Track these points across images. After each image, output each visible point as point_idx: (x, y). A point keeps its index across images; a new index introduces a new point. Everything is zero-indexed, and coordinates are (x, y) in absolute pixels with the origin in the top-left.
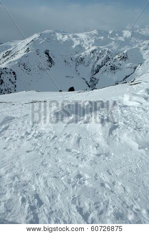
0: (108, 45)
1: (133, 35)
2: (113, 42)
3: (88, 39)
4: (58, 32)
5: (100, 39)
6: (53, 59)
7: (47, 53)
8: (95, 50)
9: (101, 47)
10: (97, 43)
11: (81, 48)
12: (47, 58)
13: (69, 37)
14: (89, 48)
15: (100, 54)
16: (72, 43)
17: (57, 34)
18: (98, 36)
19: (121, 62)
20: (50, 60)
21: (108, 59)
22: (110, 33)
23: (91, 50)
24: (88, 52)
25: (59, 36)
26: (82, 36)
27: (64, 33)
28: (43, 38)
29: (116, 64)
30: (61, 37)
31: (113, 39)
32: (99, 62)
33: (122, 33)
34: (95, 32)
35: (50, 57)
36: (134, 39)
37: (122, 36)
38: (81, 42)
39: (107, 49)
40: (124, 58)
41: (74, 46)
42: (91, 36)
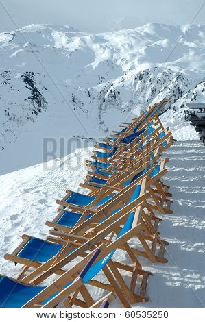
0: (179, 60)
2: (192, 53)
3: (131, 46)
4: (57, 28)
5: (160, 47)
6: (44, 94)
7: (28, 80)
8: (147, 72)
9: (160, 65)
10: (152, 54)
11: (111, 67)
12: (29, 93)
13: (83, 41)
14: (132, 68)
15: (159, 82)
16: (91, 55)
17: (56, 34)
18: (155, 39)
20: (36, 96)
21: (179, 93)
22: (185, 29)
23: (136, 72)
24: (129, 77)
25: (60, 39)
26: (117, 39)
27: (71, 32)
28: (21, 44)
30: (64, 40)
31: (192, 45)
32: (158, 99)
34: (147, 28)
35: (35, 90)
38: (113, 52)
39: (176, 69)
41: (95, 64)
42: (139, 37)
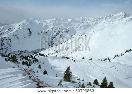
0: (60, 25)
1: (72, 20)
2: (63, 24)
3: (51, 23)
5: (56, 23)
6: (32, 32)
7: (29, 29)
8: (53, 28)
9: (56, 26)
11: (46, 27)
12: (29, 32)
13: (41, 21)
14: (51, 27)
15: (56, 30)
16: (43, 24)
17: (36, 20)
18: (56, 21)
19: (65, 33)
20: (30, 33)
21: (59, 32)
22: (62, 19)
23: (51, 28)
24: (50, 29)
26: (48, 21)
27: (39, 20)
28: (28, 22)
29: (63, 34)
30: (37, 21)
31: (63, 22)
32: (55, 34)
33: (67, 20)
34: (54, 19)
35: (30, 31)
36: (72, 23)
37: (67, 21)
38: (47, 24)
39: (59, 27)
40: (67, 31)
41: (43, 26)
42: (52, 21)
